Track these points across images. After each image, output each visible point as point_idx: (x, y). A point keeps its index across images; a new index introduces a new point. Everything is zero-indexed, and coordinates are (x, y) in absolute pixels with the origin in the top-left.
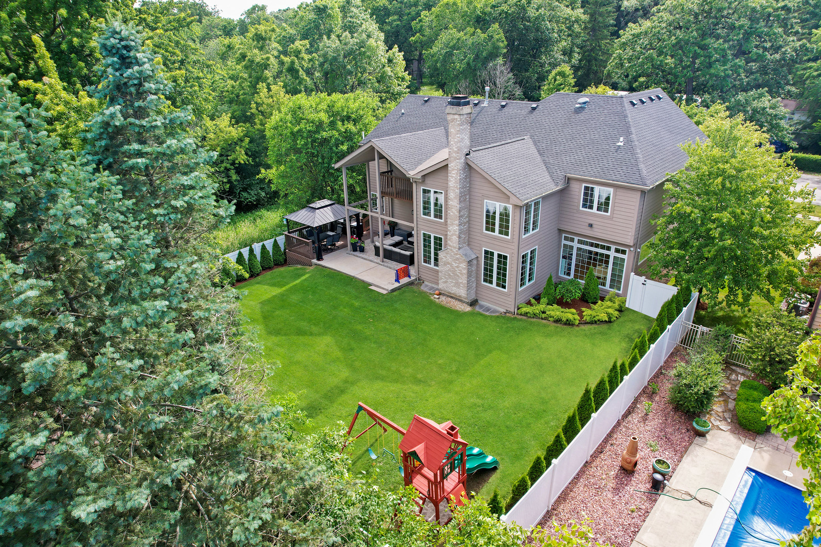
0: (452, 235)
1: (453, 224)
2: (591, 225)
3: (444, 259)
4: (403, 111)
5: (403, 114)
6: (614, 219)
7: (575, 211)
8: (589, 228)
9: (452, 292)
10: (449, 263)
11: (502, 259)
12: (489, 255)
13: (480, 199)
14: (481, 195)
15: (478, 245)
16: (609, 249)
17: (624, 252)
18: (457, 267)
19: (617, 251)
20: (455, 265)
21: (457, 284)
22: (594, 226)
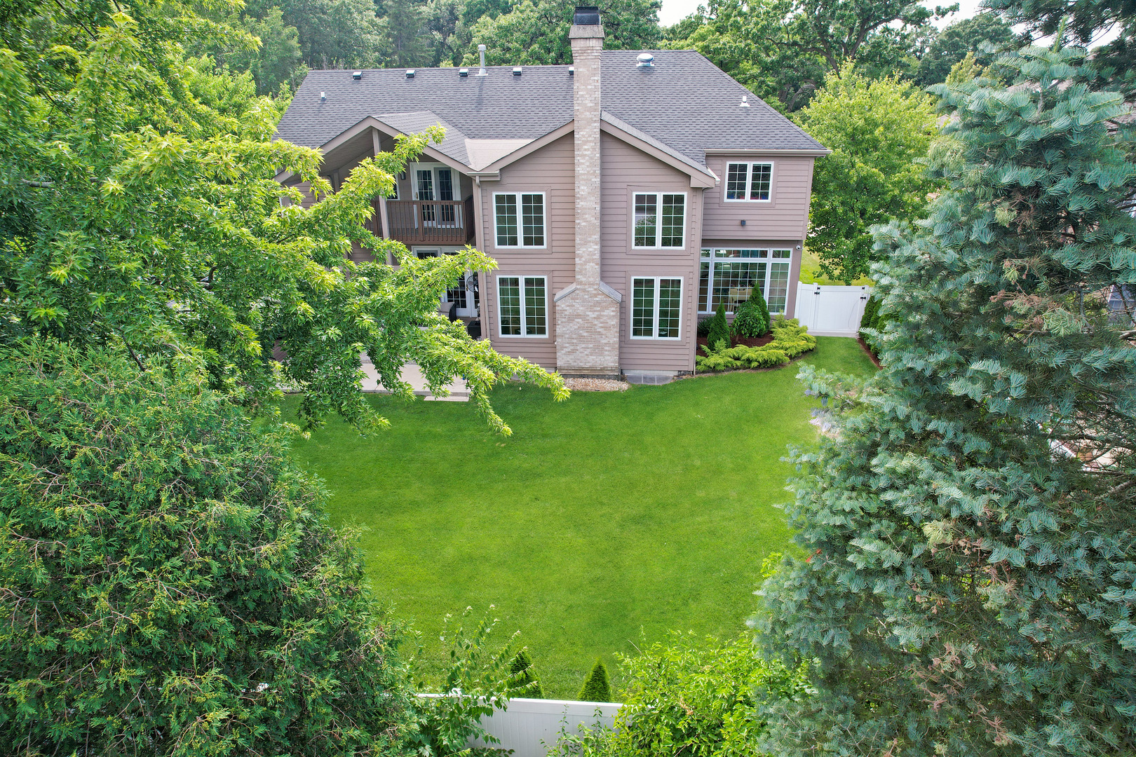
0: (586, 262)
1: (586, 243)
2: (743, 223)
3: (569, 311)
4: (323, 95)
5: (324, 99)
6: (777, 207)
7: (716, 206)
8: (740, 228)
9: (588, 365)
10: (578, 316)
11: (670, 288)
12: (643, 287)
13: (624, 192)
14: (624, 186)
15: (622, 274)
16: (764, 254)
17: (786, 255)
18: (598, 318)
19: (776, 255)
20: (591, 315)
21: (598, 349)
22: (747, 223)
